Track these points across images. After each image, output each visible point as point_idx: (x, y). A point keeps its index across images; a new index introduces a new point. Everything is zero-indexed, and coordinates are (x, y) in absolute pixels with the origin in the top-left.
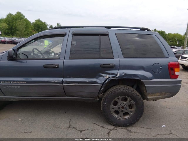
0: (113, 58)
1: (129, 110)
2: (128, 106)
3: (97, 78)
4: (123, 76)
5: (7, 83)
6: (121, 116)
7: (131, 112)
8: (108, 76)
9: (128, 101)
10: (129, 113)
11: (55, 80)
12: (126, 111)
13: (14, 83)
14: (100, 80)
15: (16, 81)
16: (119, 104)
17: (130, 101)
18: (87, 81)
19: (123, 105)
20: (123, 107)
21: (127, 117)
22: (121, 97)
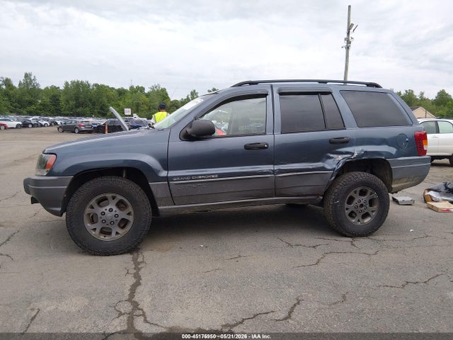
0: (344, 128)
1: (369, 209)
2: (368, 202)
3: (323, 162)
4: (363, 155)
5: (185, 180)
6: (359, 221)
7: (372, 212)
8: (340, 157)
9: (369, 193)
10: (370, 213)
11: (262, 169)
12: (366, 211)
13: (197, 179)
14: (330, 165)
15: (201, 175)
16: (356, 201)
17: (371, 194)
18: (311, 167)
19: (362, 202)
20: (362, 206)
21: (367, 220)
22: (358, 189)
